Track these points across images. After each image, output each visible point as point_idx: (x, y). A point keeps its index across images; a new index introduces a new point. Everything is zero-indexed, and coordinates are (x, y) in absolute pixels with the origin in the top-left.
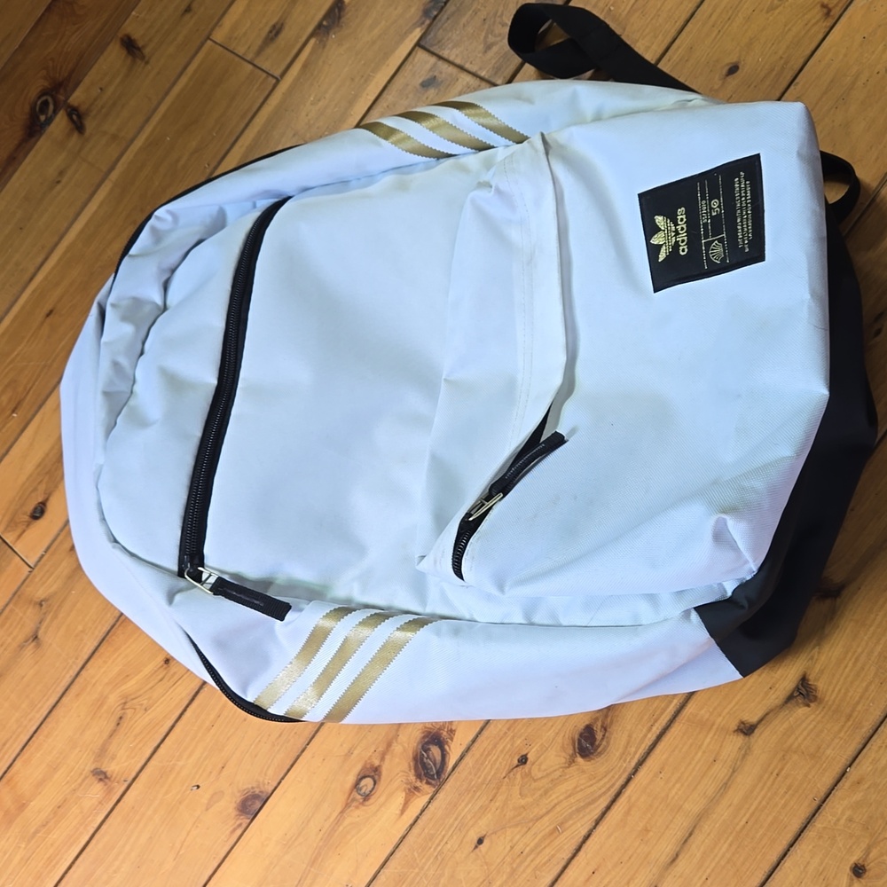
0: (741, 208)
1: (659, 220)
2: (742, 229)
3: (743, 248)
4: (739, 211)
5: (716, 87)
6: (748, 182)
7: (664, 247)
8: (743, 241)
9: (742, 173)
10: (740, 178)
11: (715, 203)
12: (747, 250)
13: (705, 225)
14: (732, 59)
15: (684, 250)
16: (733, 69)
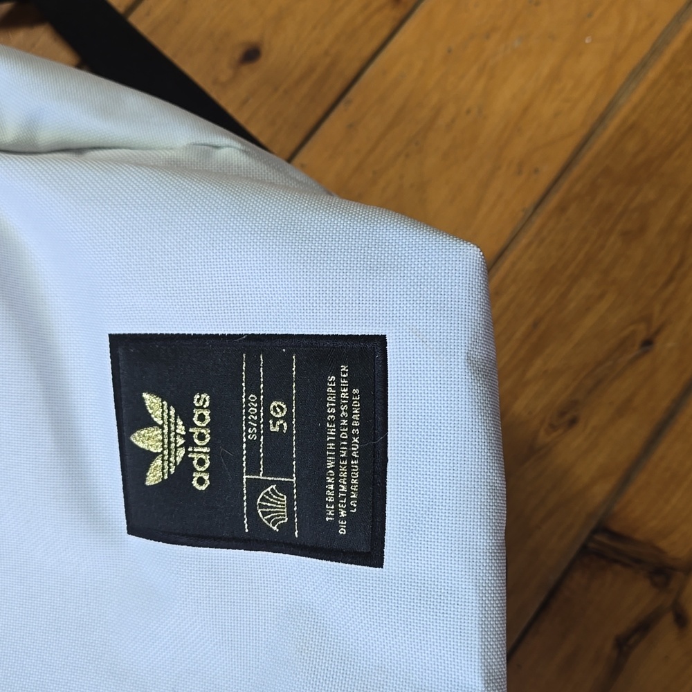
0: (337, 441)
1: (152, 402)
2: (337, 485)
3: (335, 525)
4: (331, 446)
5: (223, 78)
6: (356, 391)
7: (158, 462)
8: (337, 511)
9: (344, 368)
10: (338, 378)
11: (278, 408)
12: (343, 531)
13: (253, 445)
14: (251, 35)
15: (201, 480)
16: (251, 54)
